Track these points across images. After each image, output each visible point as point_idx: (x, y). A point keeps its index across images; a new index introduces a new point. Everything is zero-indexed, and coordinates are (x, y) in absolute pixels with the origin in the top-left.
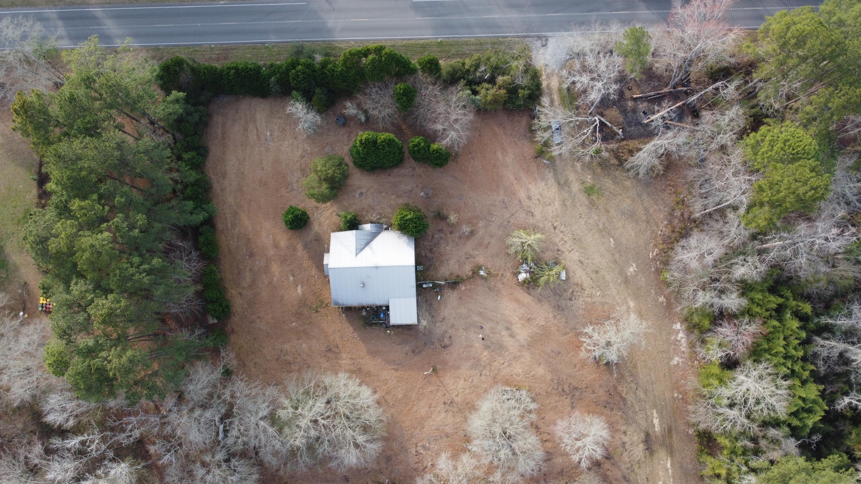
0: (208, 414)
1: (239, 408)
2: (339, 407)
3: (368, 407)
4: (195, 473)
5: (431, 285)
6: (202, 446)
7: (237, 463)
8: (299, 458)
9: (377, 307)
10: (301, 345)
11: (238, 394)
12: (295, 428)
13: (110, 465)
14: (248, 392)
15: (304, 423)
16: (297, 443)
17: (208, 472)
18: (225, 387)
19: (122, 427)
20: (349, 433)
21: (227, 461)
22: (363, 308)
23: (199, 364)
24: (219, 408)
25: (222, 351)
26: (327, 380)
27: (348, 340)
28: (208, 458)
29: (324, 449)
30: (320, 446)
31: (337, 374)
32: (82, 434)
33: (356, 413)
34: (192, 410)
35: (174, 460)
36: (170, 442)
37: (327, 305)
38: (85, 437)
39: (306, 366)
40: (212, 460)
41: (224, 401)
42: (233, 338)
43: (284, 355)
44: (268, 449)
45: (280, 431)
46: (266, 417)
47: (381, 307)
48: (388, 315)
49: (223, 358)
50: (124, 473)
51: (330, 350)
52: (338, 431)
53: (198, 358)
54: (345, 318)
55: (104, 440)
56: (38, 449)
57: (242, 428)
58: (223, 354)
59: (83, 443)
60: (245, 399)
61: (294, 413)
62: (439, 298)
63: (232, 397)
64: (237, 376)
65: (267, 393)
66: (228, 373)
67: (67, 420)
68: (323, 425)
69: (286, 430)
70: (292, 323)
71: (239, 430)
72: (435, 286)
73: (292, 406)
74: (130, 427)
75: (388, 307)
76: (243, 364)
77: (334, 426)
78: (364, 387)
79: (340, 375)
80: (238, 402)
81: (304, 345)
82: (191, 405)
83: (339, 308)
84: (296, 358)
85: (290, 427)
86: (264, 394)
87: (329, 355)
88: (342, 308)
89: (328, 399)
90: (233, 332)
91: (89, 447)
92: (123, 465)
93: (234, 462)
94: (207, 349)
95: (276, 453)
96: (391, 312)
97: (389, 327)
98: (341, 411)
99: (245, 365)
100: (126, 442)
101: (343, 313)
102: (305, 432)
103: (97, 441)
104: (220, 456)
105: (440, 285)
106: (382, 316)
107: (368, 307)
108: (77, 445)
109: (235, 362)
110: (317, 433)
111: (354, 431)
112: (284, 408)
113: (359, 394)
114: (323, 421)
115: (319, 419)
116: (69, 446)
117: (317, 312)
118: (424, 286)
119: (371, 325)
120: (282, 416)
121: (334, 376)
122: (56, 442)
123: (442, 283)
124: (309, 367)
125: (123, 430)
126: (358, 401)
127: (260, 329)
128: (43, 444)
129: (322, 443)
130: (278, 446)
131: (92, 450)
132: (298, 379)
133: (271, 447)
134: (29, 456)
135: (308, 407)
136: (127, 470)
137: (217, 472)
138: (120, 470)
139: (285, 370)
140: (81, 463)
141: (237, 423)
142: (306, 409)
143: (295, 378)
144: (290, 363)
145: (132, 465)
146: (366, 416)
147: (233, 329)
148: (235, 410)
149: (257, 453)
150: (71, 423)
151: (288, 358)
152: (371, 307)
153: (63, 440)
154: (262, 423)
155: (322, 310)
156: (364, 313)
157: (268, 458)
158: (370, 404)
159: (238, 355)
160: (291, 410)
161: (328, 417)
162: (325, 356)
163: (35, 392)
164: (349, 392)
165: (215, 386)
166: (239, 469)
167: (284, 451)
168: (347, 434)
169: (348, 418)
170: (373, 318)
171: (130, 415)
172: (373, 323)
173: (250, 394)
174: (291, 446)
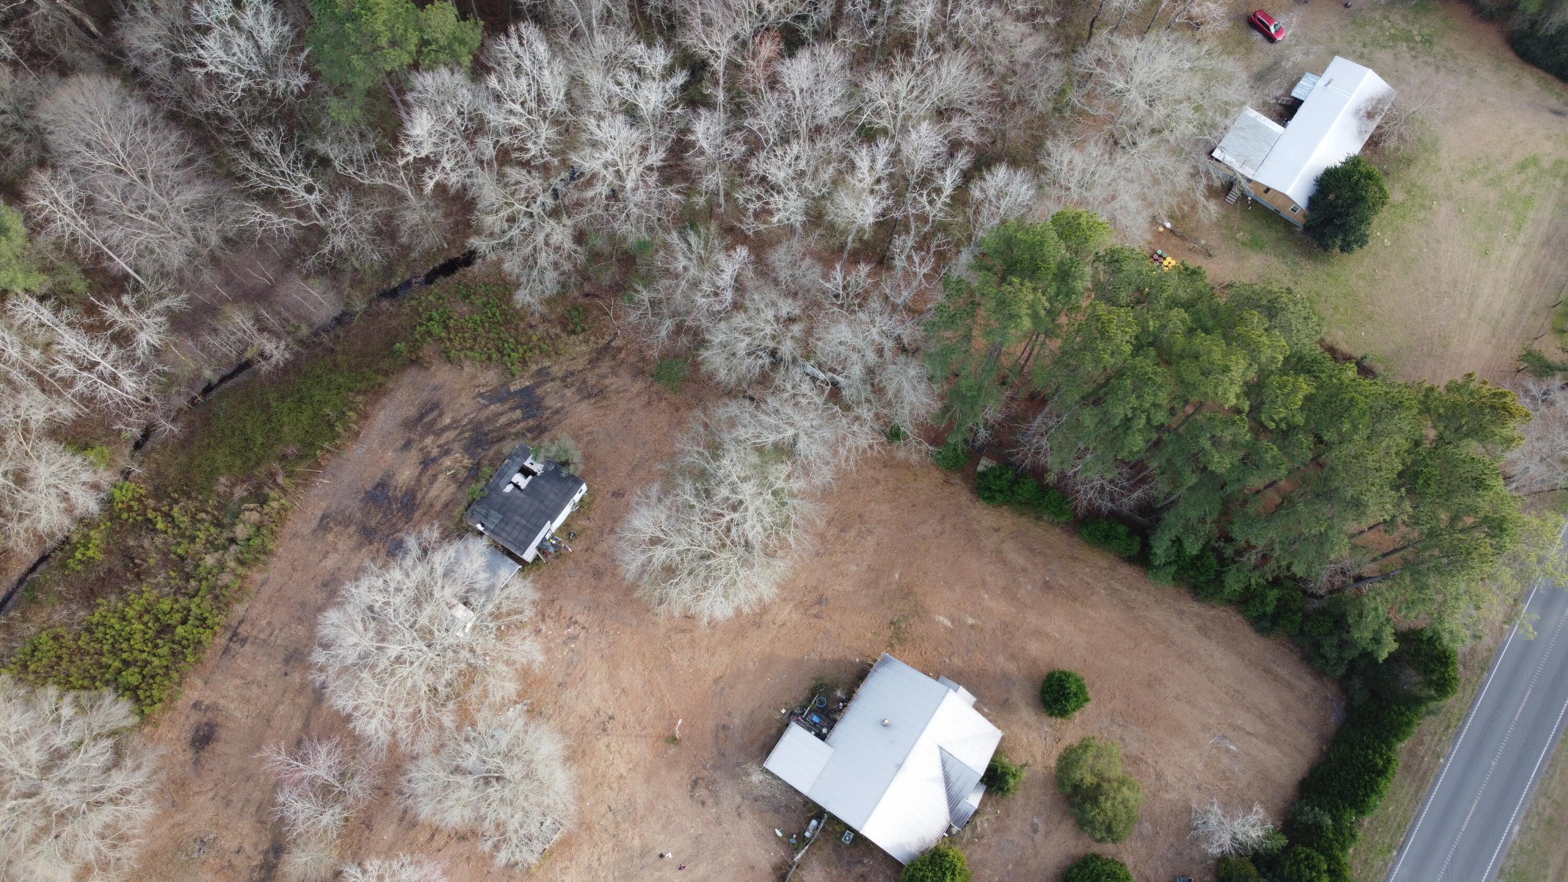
0: (857, 371)
1: (833, 416)
2: (729, 555)
3: (698, 598)
4: (790, 301)
5: (807, 834)
6: (819, 332)
7: (760, 362)
8: (701, 449)
9: (835, 721)
10: (857, 565)
11: (855, 428)
12: (748, 473)
13: (884, 204)
14: (847, 443)
15: (747, 490)
16: (725, 462)
17: (777, 319)
18: (877, 417)
19: (922, 250)
20: (682, 543)
21: (773, 353)
22: (849, 697)
23: (937, 406)
24: (853, 390)
25: (931, 448)
26: (781, 566)
27: (815, 640)
28: (796, 329)
29: (687, 492)
30: (696, 489)
31: (779, 586)
32: (952, 197)
33: (703, 574)
34: (880, 352)
35: (828, 285)
36: (857, 296)
37: (892, 645)
38: (944, 197)
39: (822, 551)
40: (790, 334)
41: (858, 404)
42: (937, 475)
43: (860, 531)
44: (747, 416)
45: (760, 450)
46: (795, 444)
47: (831, 728)
48: (810, 730)
49: (920, 443)
50: (858, 215)
51: (820, 601)
52: (697, 531)
53: (946, 409)
54: (852, 658)
55: (923, 218)
56: (970, 134)
57: (804, 401)
58: (926, 446)
59: (938, 191)
60: (841, 432)
61: (771, 486)
62: (779, 834)
63: (857, 418)
64: (882, 444)
65: (825, 469)
66: (894, 435)
67: (983, 190)
68: (723, 515)
69: (754, 459)
70: (901, 575)
71: (804, 395)
72: (802, 840)
73: (783, 489)
74: (917, 260)
75: (823, 737)
76: (889, 464)
77: (709, 529)
78: (730, 612)
79: (775, 590)
80: (844, 421)
81: (855, 568)
82: (888, 354)
83: (875, 661)
84: (843, 544)
85: (755, 467)
86: (827, 463)
87: (814, 596)
88: (871, 666)
89: (753, 548)
90: (946, 482)
91: (929, 195)
92: (871, 220)
93: (767, 360)
94: (949, 428)
95: (732, 423)
96: (810, 737)
97: (792, 715)
98: (723, 555)
99: (885, 467)
100: (898, 242)
101: (862, 662)
102: (732, 484)
103: (928, 208)
104: (787, 348)
105: (797, 850)
106: (816, 719)
107: (845, 706)
108: (941, 182)
109: (901, 454)
110: (718, 498)
111: (679, 553)
112: (789, 477)
113: (726, 596)
114: (728, 518)
115: (736, 516)
116: (948, 172)
117: (892, 623)
118: (814, 823)
119: (814, 692)
120: (781, 466)
121: (779, 580)
122: (963, 160)
123: (799, 856)
124: (818, 554)
125: (918, 248)
126: (716, 591)
127: (924, 522)
128: (971, 144)
129: (697, 496)
130: (741, 433)
131: (921, 195)
132: (813, 524)
133: (745, 422)
134: (969, 118)
135: (765, 513)
136: (860, 221)
137: (768, 330)
138: (867, 212)
139: (837, 516)
140: (913, 172)
141: (817, 399)
142: (764, 506)
143: (818, 521)
144: (842, 530)
145: (861, 230)
146: (687, 586)
147: (952, 484)
148: (837, 408)
149: (752, 399)
150: (976, 193)
151: (852, 534)
152: (841, 711)
153: (962, 171)
154: (790, 432)
155: (889, 633)
156: (839, 693)
157: (733, 408)
158: (701, 603)
159: (907, 465)
160: (779, 484)
161: (729, 530)
162: (816, 588)
163: (1050, 175)
164: (740, 585)
165: (889, 404)
166: (749, 361)
167: (727, 437)
168: (682, 540)
169: (703, 557)
170: (821, 702)
171: (935, 270)
172: (813, 696)
173: (844, 446)
174: (729, 450)
